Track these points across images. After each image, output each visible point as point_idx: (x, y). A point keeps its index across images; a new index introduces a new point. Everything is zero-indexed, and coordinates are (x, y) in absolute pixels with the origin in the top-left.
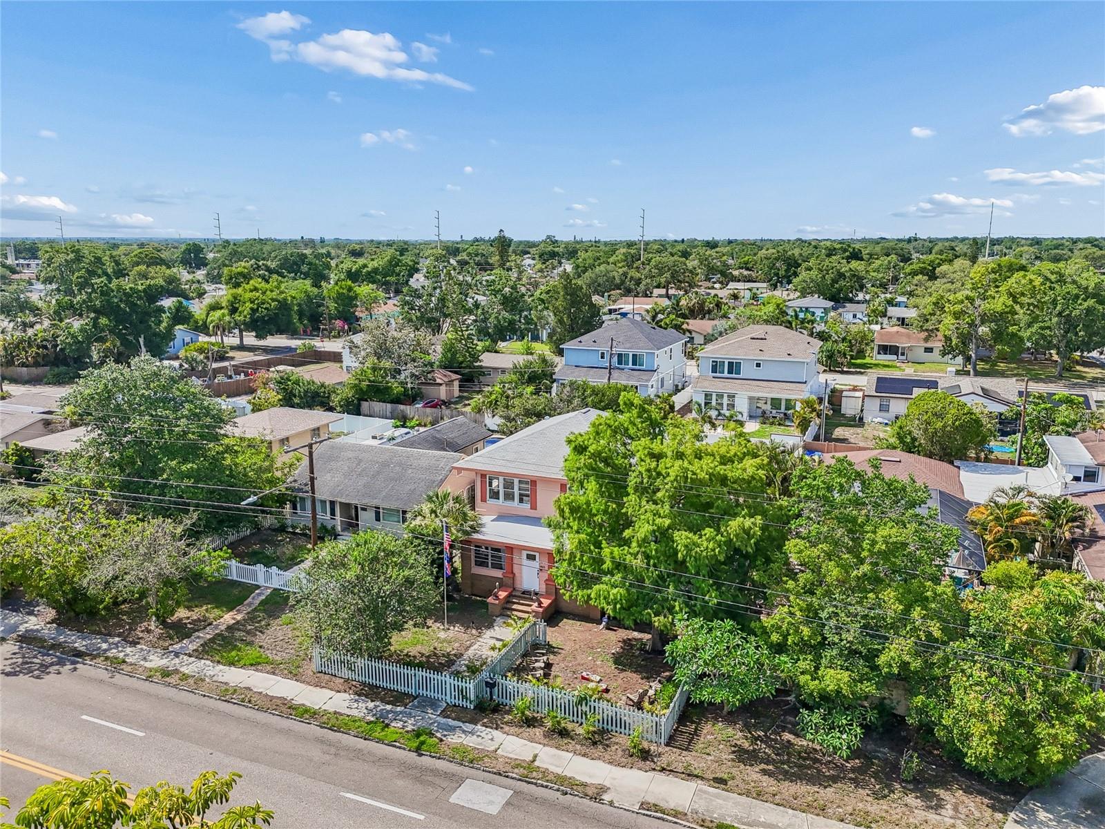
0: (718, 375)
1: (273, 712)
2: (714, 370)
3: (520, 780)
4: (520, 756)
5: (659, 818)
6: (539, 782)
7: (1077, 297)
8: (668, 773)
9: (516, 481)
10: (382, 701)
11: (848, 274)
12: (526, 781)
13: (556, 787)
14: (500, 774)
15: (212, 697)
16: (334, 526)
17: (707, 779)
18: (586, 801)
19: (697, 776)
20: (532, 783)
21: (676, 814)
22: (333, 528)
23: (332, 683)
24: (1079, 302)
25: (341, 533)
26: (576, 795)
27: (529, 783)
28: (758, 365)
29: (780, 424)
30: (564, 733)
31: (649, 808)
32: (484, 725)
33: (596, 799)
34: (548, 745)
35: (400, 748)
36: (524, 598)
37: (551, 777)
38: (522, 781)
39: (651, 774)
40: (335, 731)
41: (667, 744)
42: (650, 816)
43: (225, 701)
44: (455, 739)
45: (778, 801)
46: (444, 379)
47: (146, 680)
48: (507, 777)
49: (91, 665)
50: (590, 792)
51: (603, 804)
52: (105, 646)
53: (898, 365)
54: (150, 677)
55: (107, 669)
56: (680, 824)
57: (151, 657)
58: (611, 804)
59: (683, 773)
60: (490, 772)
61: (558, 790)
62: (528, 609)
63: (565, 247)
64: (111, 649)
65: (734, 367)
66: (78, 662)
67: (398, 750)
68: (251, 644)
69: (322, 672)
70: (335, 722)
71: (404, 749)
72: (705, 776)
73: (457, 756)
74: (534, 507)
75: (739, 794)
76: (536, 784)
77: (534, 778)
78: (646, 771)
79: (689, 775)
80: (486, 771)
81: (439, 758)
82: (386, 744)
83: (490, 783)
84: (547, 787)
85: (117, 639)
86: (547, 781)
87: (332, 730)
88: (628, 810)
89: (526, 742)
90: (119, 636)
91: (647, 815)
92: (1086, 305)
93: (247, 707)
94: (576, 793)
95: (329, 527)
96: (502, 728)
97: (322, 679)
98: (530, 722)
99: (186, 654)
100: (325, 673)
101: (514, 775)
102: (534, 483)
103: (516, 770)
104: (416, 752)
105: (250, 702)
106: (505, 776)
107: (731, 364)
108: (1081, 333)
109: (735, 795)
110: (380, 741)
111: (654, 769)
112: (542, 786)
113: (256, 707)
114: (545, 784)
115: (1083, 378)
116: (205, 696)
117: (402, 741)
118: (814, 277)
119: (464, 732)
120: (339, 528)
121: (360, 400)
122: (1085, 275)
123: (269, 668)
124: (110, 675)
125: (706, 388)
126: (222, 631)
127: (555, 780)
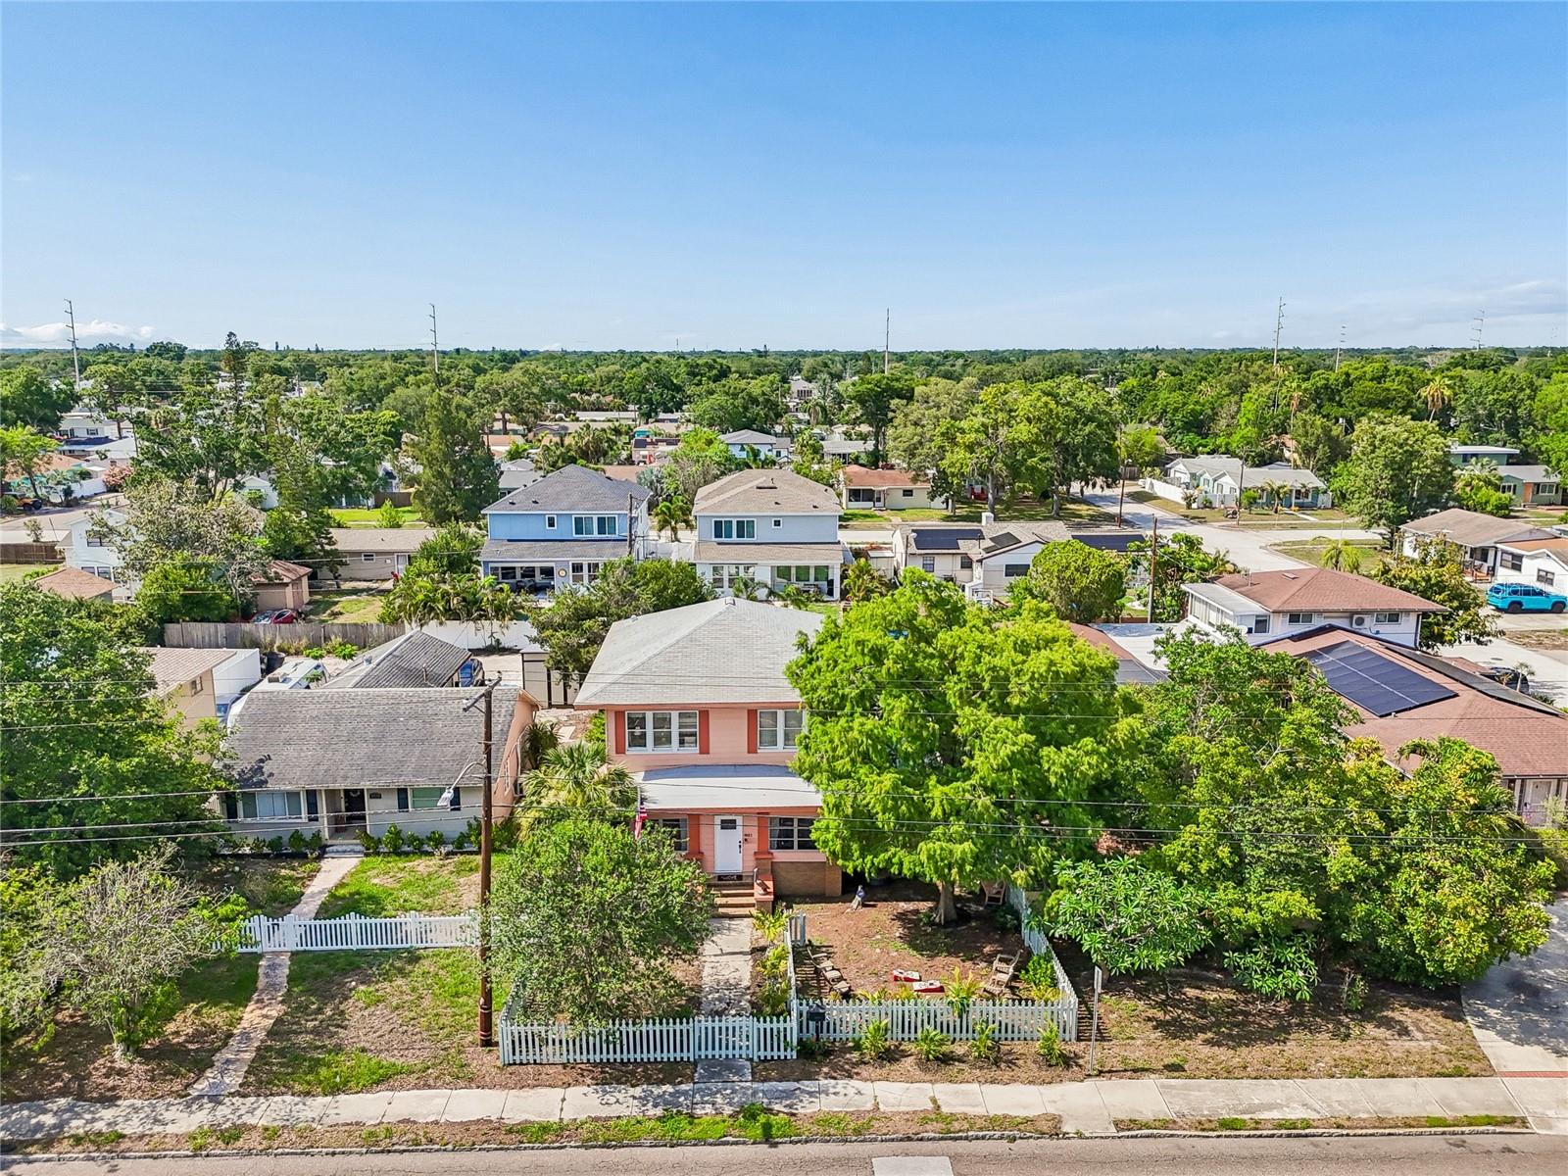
0: (723, 540)
1: (485, 1146)
2: (718, 535)
3: (942, 1139)
4: (914, 1105)
5: (1148, 1137)
6: (970, 1133)
7: (1076, 421)
8: (1108, 1075)
9: (675, 715)
10: (649, 1081)
11: (761, 399)
12: (951, 1139)
13: (998, 1134)
14: (909, 1139)
15: (351, 1153)
16: (319, 831)
17: (1157, 1070)
18: (1045, 1141)
19: (1147, 1070)
20: (961, 1138)
21: (1166, 1124)
22: (317, 836)
23: (543, 1075)
24: (1079, 426)
25: (329, 842)
26: (1028, 1138)
27: (956, 1139)
28: (777, 523)
29: (817, 601)
30: (946, 1059)
31: (1127, 1126)
32: (828, 1076)
33: (1057, 1135)
34: (936, 1081)
35: (736, 1143)
36: (725, 885)
37: (980, 1123)
38: (946, 1139)
39: (1089, 1082)
40: (615, 1147)
41: (1079, 1039)
42: (1136, 1137)
43: (382, 1152)
44: (807, 1108)
45: (1254, 1074)
46: (290, 575)
47: (195, 1156)
48: (921, 1140)
49: (49, 1160)
50: (1045, 1127)
51: (1069, 1138)
52: (48, 1120)
53: (878, 513)
54: (201, 1148)
55: (93, 1159)
56: (1178, 1136)
57: (168, 1116)
58: (1080, 1136)
59: (1126, 1070)
60: (893, 1140)
61: (1001, 1138)
62: (751, 900)
63: (295, 361)
64: (67, 1122)
65: (744, 528)
66: (14, 1162)
67: (734, 1147)
68: (339, 1049)
69: (515, 1064)
70: (605, 1136)
71: (744, 1143)
72: (1154, 1066)
73: (832, 1131)
74: (705, 750)
75: (1207, 1078)
76: (966, 1138)
77: (960, 1131)
78: (1082, 1081)
79: (1135, 1071)
80: (886, 1140)
81: (806, 1142)
82: (711, 1145)
83: (907, 1155)
84: (983, 1138)
85: (62, 1101)
86: (981, 1129)
87: (608, 1147)
88: (1106, 1138)
89: (908, 1085)
90: (63, 1092)
91: (1132, 1137)
92: (1087, 429)
93: (430, 1151)
94: (1028, 1134)
95: (308, 836)
96: (857, 1074)
97: (520, 1072)
98: (889, 1056)
99: (232, 1094)
100: (521, 1064)
101: (932, 1135)
102: (704, 714)
103: (928, 1127)
104: (767, 1141)
105: (431, 1141)
106: (918, 1140)
107: (740, 524)
108: (1082, 464)
109: (1203, 1081)
110: (698, 1142)
111: (1089, 1075)
112: (977, 1138)
113: (450, 1147)
114: (981, 1134)
115: (1080, 516)
116: (334, 1154)
117: (736, 1132)
118: (724, 404)
119: (811, 1094)
120: (326, 834)
121: (162, 621)
122: (1079, 394)
123: (412, 1079)
124: (106, 1167)
125: (714, 558)
126: (262, 1041)
127: (987, 1124)
